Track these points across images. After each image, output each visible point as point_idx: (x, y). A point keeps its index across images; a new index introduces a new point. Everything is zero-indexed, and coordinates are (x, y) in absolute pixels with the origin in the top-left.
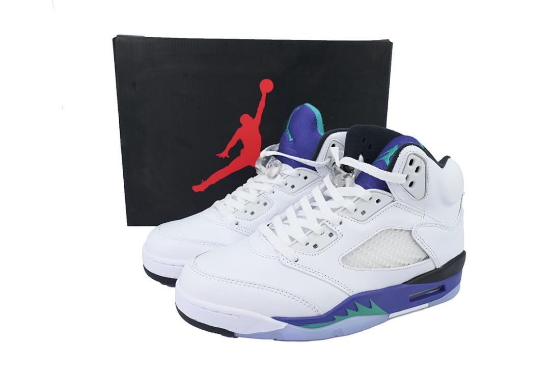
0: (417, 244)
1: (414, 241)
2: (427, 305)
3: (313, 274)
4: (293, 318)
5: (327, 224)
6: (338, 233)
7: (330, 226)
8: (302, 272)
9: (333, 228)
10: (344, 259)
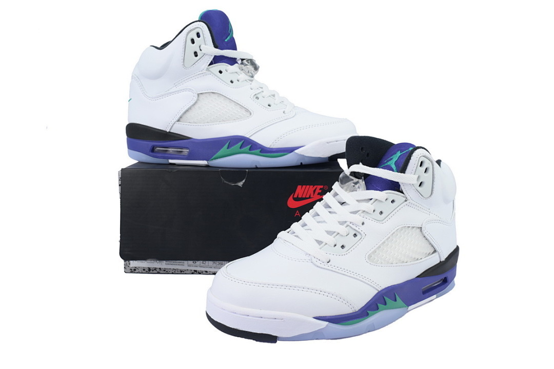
0: (426, 239)
1: (424, 237)
2: (435, 296)
3: (345, 273)
4: (333, 316)
5: (351, 225)
6: (362, 233)
7: (354, 227)
8: (335, 272)
9: (357, 229)
10: (370, 257)
